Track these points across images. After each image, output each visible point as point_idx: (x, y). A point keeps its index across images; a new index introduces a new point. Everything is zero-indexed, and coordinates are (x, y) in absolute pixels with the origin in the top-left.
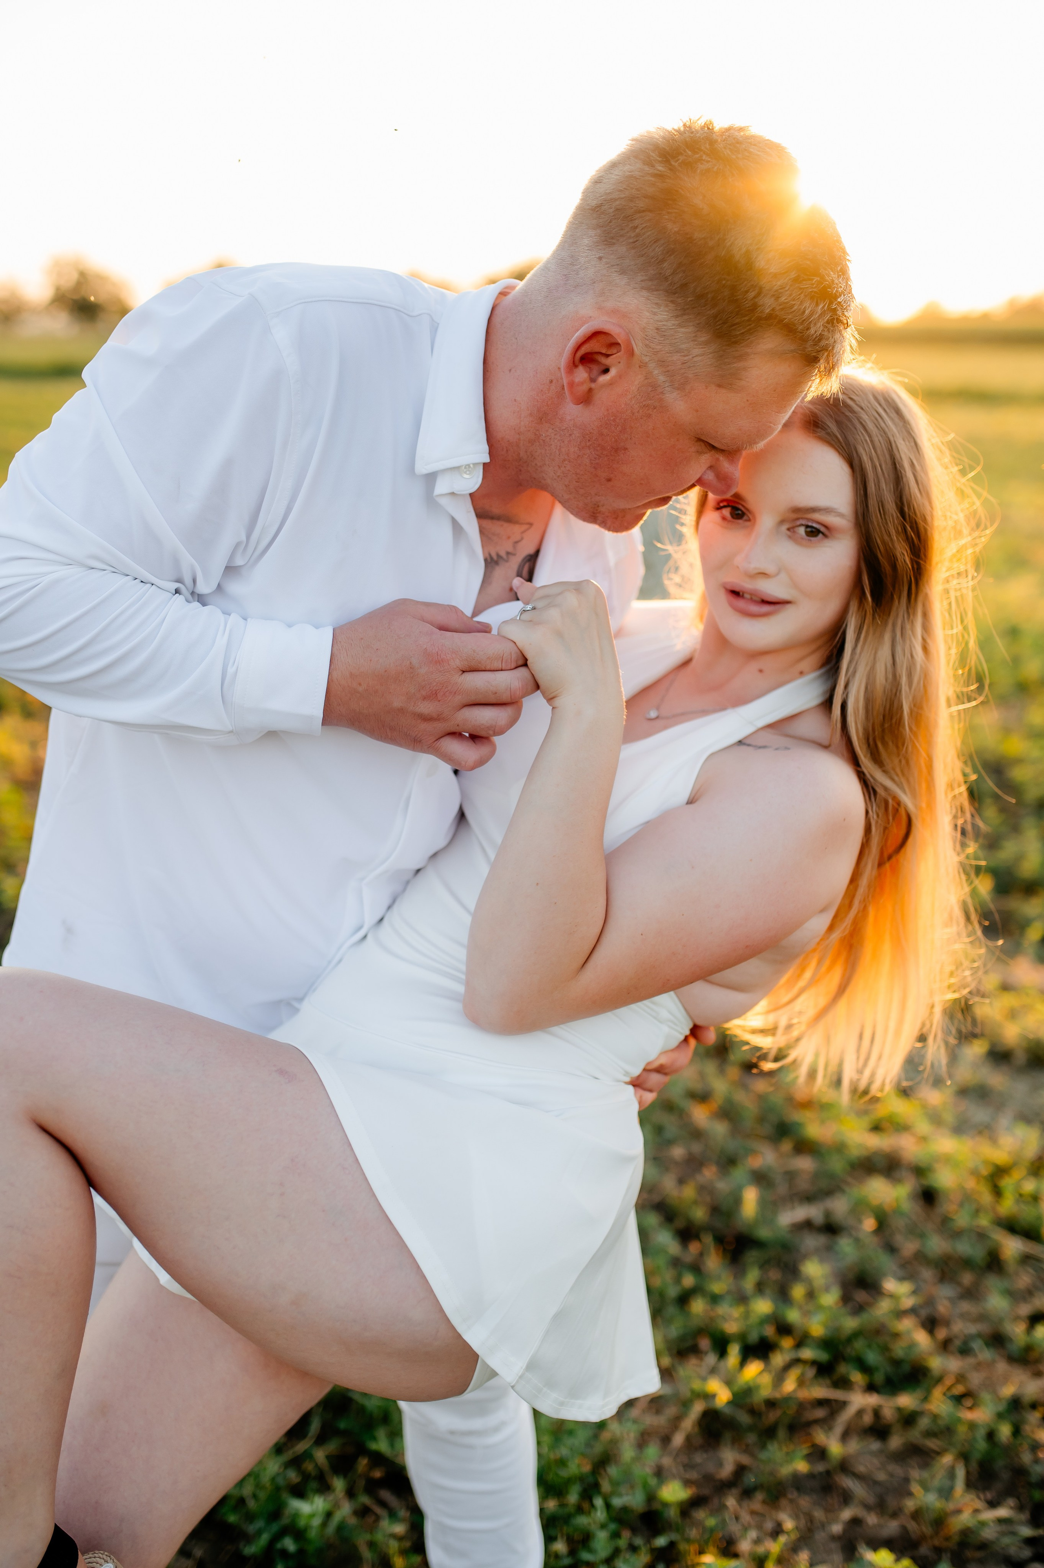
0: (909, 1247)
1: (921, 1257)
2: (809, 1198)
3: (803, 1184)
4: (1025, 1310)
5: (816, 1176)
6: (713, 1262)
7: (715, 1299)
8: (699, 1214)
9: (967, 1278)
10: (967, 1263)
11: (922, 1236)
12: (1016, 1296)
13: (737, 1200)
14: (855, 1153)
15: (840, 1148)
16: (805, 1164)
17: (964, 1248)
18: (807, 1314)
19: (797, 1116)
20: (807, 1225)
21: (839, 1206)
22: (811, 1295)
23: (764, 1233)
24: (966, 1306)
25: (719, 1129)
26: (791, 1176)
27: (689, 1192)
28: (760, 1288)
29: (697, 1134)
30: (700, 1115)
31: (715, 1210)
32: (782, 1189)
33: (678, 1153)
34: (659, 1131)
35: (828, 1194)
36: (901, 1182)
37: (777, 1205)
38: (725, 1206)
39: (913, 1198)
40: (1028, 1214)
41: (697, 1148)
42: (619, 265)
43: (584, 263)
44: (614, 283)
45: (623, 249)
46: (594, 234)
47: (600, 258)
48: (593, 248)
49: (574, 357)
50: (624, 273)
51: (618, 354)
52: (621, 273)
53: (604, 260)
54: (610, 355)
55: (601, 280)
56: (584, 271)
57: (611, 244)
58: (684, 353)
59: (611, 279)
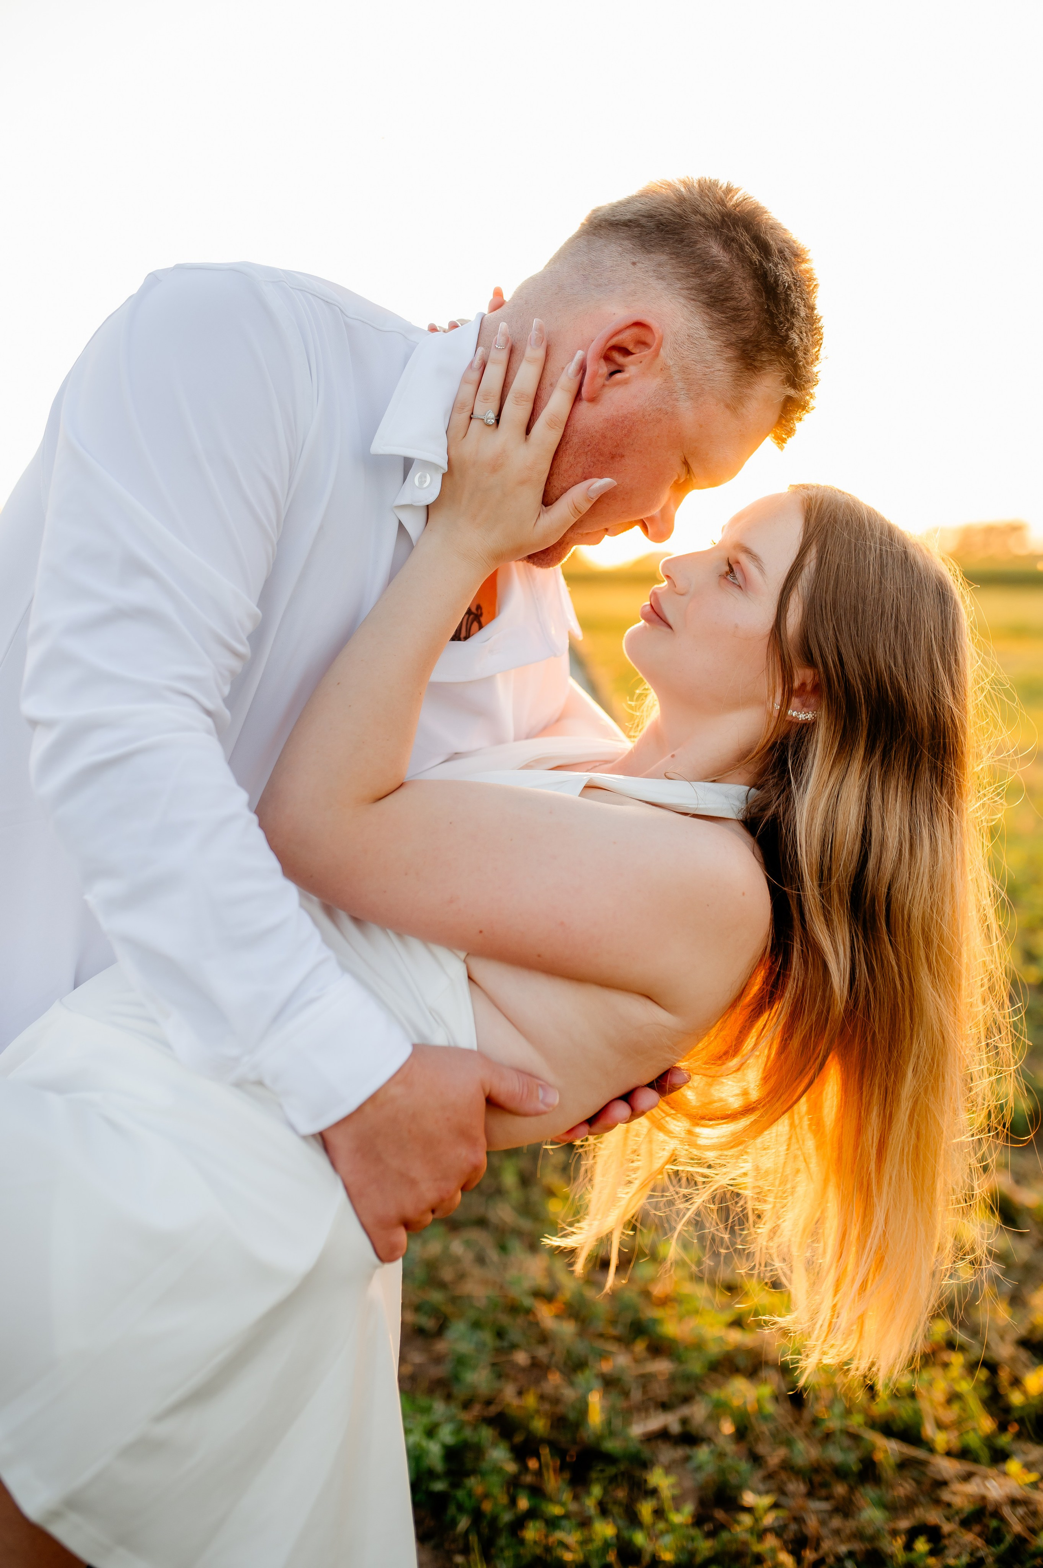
0: (775, 1457)
1: (787, 1466)
2: (665, 1406)
3: (660, 1390)
4: (904, 1524)
5: (672, 1379)
6: (553, 1482)
7: (553, 1523)
8: (540, 1425)
9: (840, 1489)
10: (840, 1472)
11: (789, 1443)
12: (893, 1509)
13: (583, 1410)
14: (714, 1350)
15: (699, 1345)
16: (662, 1367)
17: (836, 1455)
18: (653, 1536)
19: (651, 1313)
20: (663, 1435)
21: (698, 1412)
22: (659, 1513)
23: (611, 1445)
24: (836, 1522)
25: (567, 1329)
26: (646, 1380)
27: (530, 1401)
28: (604, 1510)
29: (544, 1338)
30: (546, 1315)
31: (560, 1422)
32: (636, 1395)
33: (521, 1358)
34: (500, 1334)
35: (687, 1399)
36: (765, 1381)
37: (628, 1414)
38: (572, 1416)
39: (776, 1398)
40: (904, 1410)
41: (542, 1353)
42: (658, 271)
43: (612, 266)
44: (650, 286)
45: (663, 258)
46: (626, 242)
47: (634, 264)
48: (625, 254)
49: (605, 345)
50: (662, 278)
51: (642, 353)
52: (658, 278)
53: (639, 265)
54: (632, 354)
55: (634, 282)
56: (611, 273)
57: (650, 252)
58: (707, 365)
59: (646, 282)
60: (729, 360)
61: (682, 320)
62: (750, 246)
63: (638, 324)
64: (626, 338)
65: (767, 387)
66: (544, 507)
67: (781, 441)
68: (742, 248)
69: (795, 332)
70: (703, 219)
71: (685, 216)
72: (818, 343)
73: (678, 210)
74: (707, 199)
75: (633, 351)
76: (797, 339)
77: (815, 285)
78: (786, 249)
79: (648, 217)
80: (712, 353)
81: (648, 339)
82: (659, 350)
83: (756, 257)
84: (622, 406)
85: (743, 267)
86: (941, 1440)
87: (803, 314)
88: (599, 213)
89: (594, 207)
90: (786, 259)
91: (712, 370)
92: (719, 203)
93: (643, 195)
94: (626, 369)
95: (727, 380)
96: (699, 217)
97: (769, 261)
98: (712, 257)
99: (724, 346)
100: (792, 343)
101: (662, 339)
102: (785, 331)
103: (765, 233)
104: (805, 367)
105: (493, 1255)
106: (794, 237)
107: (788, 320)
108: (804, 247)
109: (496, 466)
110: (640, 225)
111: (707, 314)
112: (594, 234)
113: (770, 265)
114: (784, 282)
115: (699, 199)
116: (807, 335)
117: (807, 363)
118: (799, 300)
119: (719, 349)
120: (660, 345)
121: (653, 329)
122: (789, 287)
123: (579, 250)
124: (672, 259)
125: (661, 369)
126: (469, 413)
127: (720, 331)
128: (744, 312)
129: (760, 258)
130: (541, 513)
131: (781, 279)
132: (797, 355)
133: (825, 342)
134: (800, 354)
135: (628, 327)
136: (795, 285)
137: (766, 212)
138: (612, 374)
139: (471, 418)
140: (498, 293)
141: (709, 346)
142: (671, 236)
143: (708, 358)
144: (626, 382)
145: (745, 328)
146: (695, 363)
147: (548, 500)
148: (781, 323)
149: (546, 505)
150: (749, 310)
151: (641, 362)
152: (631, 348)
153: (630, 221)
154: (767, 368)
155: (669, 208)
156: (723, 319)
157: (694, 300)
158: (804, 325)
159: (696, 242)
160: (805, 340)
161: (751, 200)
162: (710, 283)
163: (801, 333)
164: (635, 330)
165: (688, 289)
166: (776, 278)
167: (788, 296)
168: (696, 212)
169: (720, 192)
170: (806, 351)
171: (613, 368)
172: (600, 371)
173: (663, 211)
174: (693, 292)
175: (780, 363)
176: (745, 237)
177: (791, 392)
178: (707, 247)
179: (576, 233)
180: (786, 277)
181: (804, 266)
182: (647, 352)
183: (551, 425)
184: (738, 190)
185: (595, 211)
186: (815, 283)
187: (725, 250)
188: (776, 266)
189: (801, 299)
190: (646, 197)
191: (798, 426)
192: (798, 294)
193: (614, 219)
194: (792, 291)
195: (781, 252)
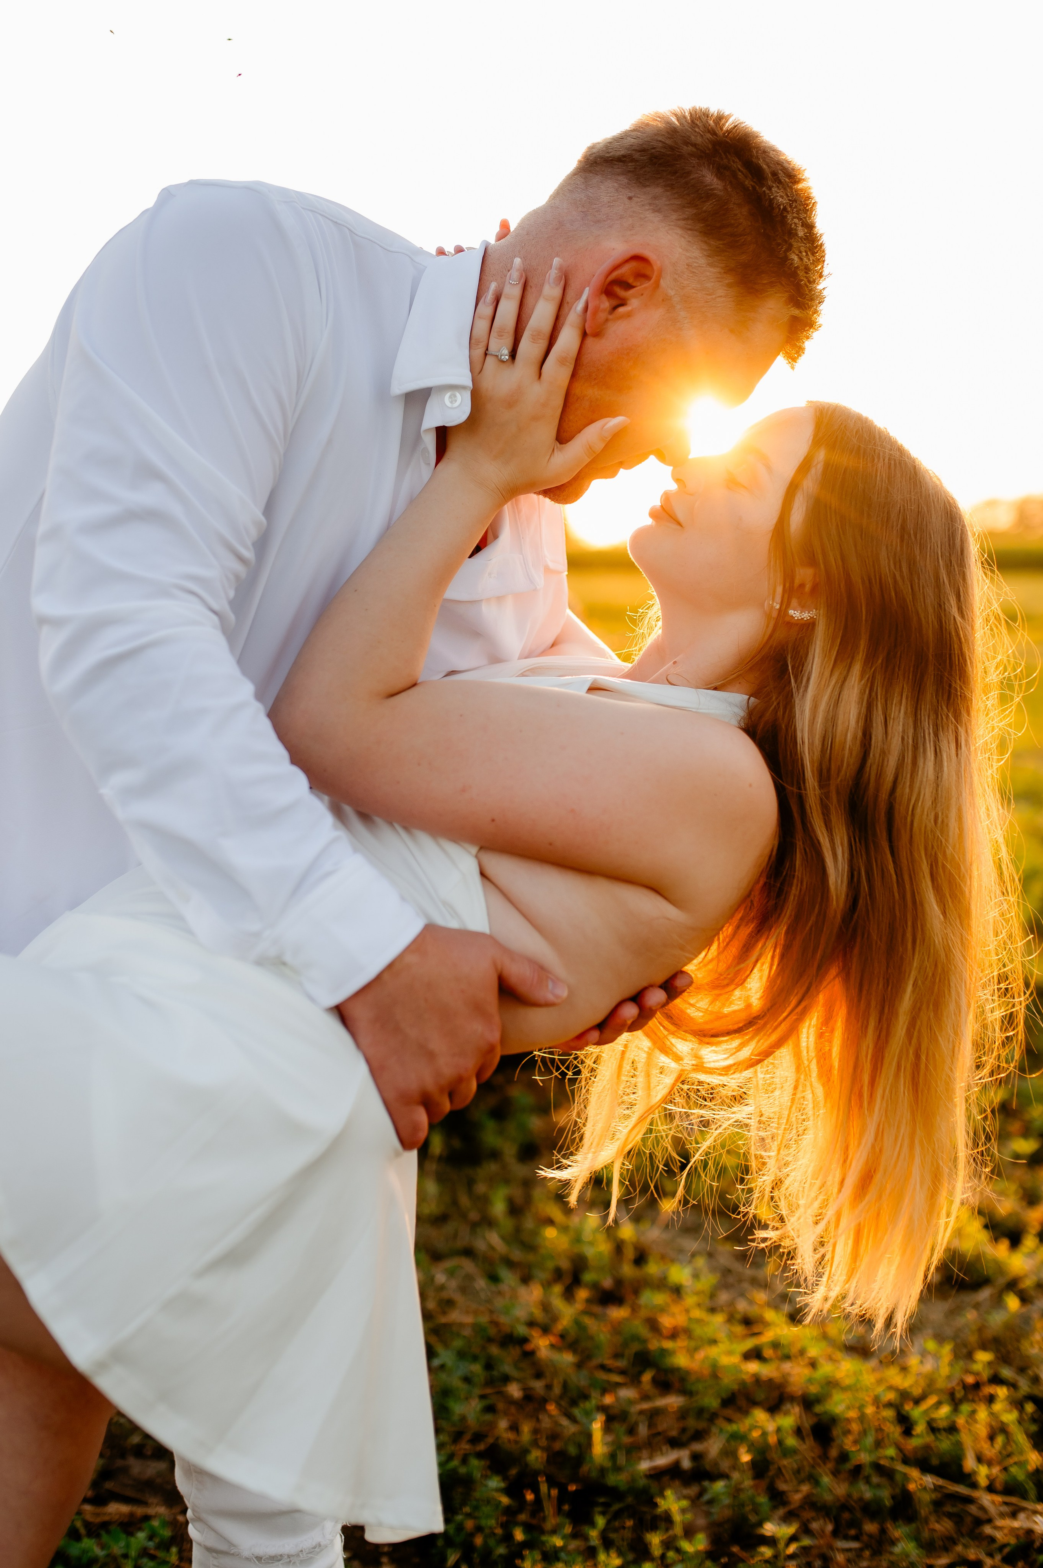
0: (798, 1495)
1: (811, 1504)
2: (675, 1443)
3: (669, 1426)
5: (685, 1415)
8: (536, 1460)
9: (871, 1528)
10: (870, 1509)
11: (814, 1480)
12: (931, 1546)
13: (584, 1445)
14: (730, 1382)
15: (713, 1376)
16: (670, 1402)
17: (866, 1492)
20: (673, 1472)
21: (713, 1447)
23: (616, 1480)
25: (566, 1359)
26: (654, 1417)
27: (525, 1434)
29: (540, 1370)
30: (542, 1345)
31: (557, 1458)
32: (643, 1430)
33: (514, 1391)
34: (489, 1366)
35: (699, 1435)
36: (787, 1413)
37: (633, 1451)
38: (572, 1450)
39: (798, 1432)
40: (945, 1444)
41: (538, 1386)
42: (654, 204)
43: (609, 202)
44: (646, 219)
45: (658, 190)
46: (621, 178)
47: (630, 198)
48: (621, 189)
49: (605, 281)
50: (659, 211)
51: (643, 286)
52: (654, 211)
53: (635, 199)
54: (634, 287)
55: (631, 216)
56: (609, 208)
57: (645, 186)
58: (708, 293)
59: (642, 216)
60: (730, 286)
61: (680, 250)
62: (742, 172)
63: (637, 258)
64: (625, 271)
65: (771, 309)
66: (558, 443)
67: (793, 359)
68: (735, 176)
69: (793, 252)
70: (694, 150)
71: (676, 148)
72: (820, 260)
73: (669, 142)
74: (697, 130)
75: (634, 284)
76: (796, 258)
77: (814, 203)
78: (780, 172)
79: (640, 151)
80: (712, 280)
81: (648, 272)
82: (659, 280)
83: (748, 183)
84: (626, 339)
85: (737, 193)
86: (983, 1473)
87: (801, 233)
88: (594, 151)
89: (589, 144)
90: (780, 182)
91: (714, 296)
92: (709, 132)
93: (637, 129)
94: (628, 302)
95: (729, 306)
96: (690, 148)
97: (762, 185)
98: (706, 186)
99: (724, 273)
100: (792, 264)
101: (661, 271)
102: (784, 252)
103: (757, 158)
104: (807, 287)
105: (481, 1283)
106: (789, 158)
107: (786, 241)
108: (800, 167)
109: (511, 402)
110: (633, 160)
111: (706, 242)
112: (590, 171)
113: (764, 189)
114: (779, 205)
115: (689, 129)
116: (807, 255)
117: (810, 282)
118: (796, 220)
119: (719, 276)
120: (660, 276)
121: (652, 262)
122: (785, 209)
123: (576, 187)
124: (667, 191)
125: (663, 300)
126: (484, 349)
127: (719, 258)
128: (742, 237)
129: (753, 184)
130: (555, 450)
131: (775, 201)
132: (798, 275)
133: (827, 258)
134: (801, 273)
135: (627, 261)
136: (791, 206)
137: (757, 137)
138: (615, 308)
139: (486, 354)
140: (505, 225)
141: (708, 274)
142: (664, 169)
143: (709, 285)
144: (629, 315)
145: (743, 253)
146: (696, 292)
147: (562, 437)
148: (779, 244)
149: (561, 443)
150: (745, 235)
151: (642, 295)
152: (631, 280)
153: (624, 156)
154: (768, 290)
155: (660, 141)
156: (721, 246)
157: (690, 230)
158: (803, 245)
159: (689, 173)
160: (805, 259)
161: (743, 125)
162: (705, 212)
163: (801, 252)
164: (633, 264)
165: (684, 219)
166: (771, 201)
167: (784, 218)
168: (687, 142)
169: (711, 122)
170: (807, 270)
171: (615, 302)
172: (602, 306)
173: (655, 144)
174: (690, 222)
175: (782, 284)
176: (737, 165)
177: (796, 312)
178: (700, 177)
179: (574, 170)
180: (780, 198)
181: (800, 186)
182: (647, 284)
183: (562, 361)
184: (729, 116)
185: (590, 148)
186: (813, 201)
187: (719, 178)
188: (770, 188)
189: (798, 219)
190: (639, 131)
191: (808, 344)
192: (795, 215)
193: (607, 155)
194: (788, 212)
195: (774, 174)
